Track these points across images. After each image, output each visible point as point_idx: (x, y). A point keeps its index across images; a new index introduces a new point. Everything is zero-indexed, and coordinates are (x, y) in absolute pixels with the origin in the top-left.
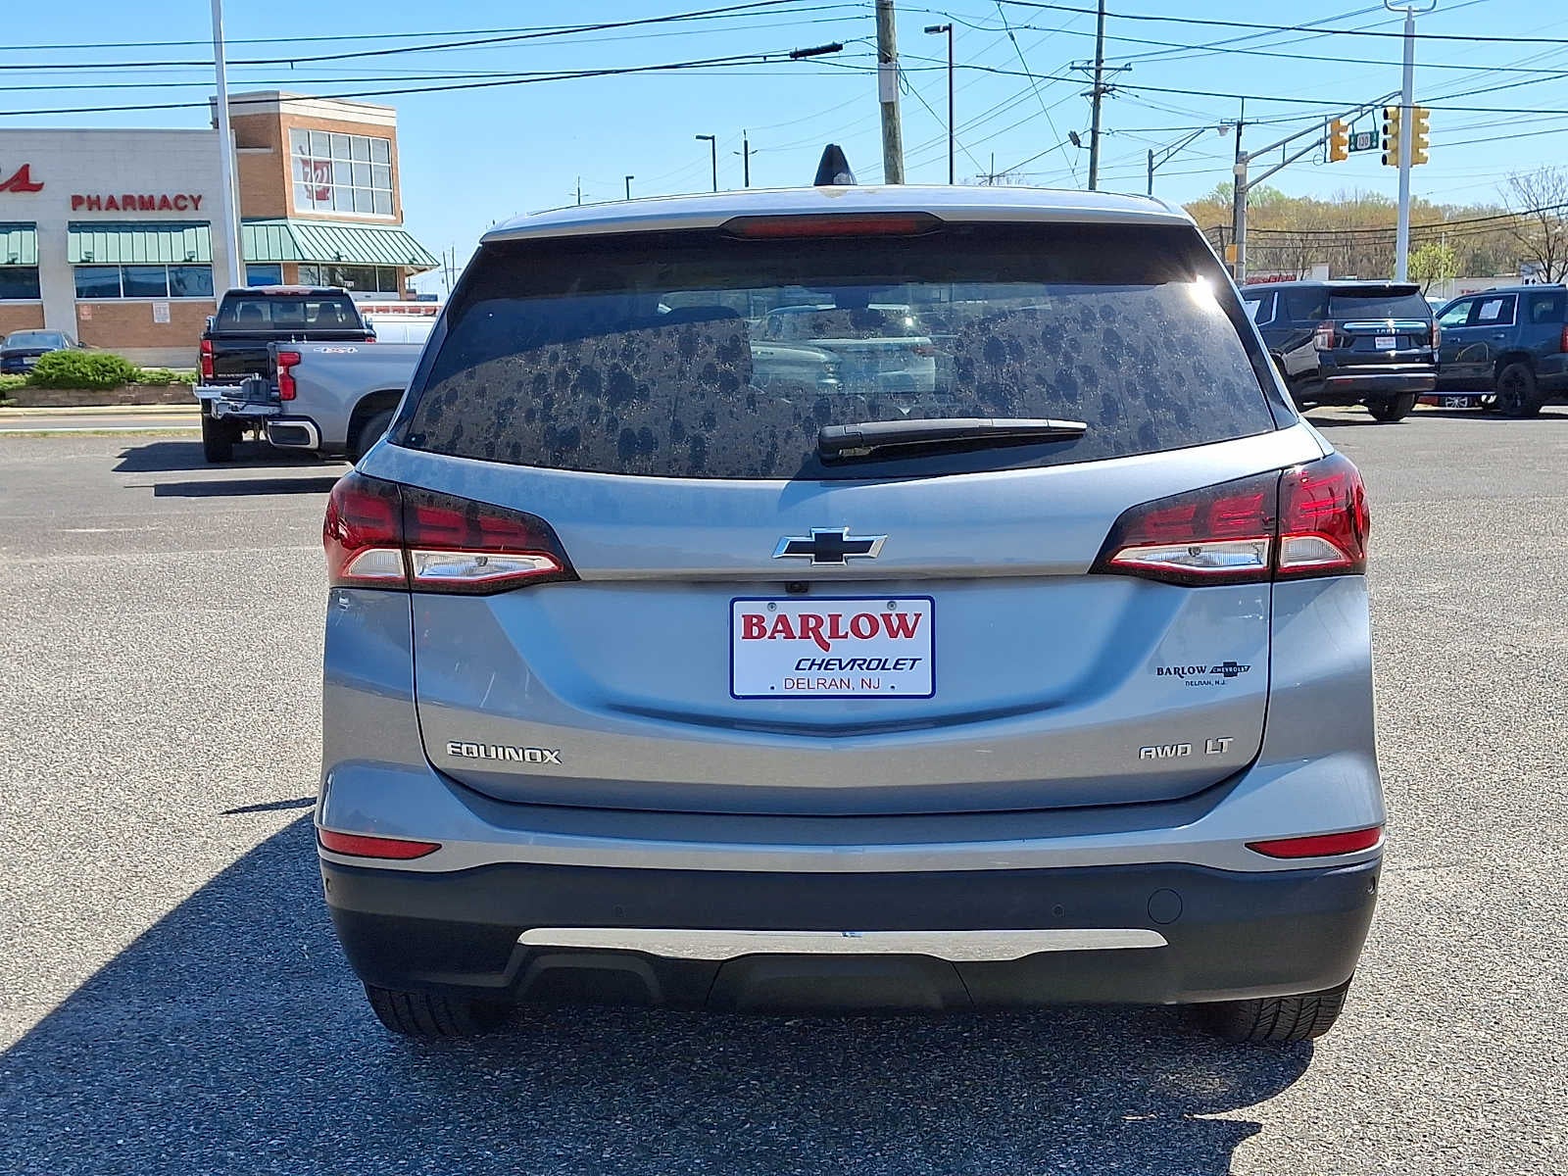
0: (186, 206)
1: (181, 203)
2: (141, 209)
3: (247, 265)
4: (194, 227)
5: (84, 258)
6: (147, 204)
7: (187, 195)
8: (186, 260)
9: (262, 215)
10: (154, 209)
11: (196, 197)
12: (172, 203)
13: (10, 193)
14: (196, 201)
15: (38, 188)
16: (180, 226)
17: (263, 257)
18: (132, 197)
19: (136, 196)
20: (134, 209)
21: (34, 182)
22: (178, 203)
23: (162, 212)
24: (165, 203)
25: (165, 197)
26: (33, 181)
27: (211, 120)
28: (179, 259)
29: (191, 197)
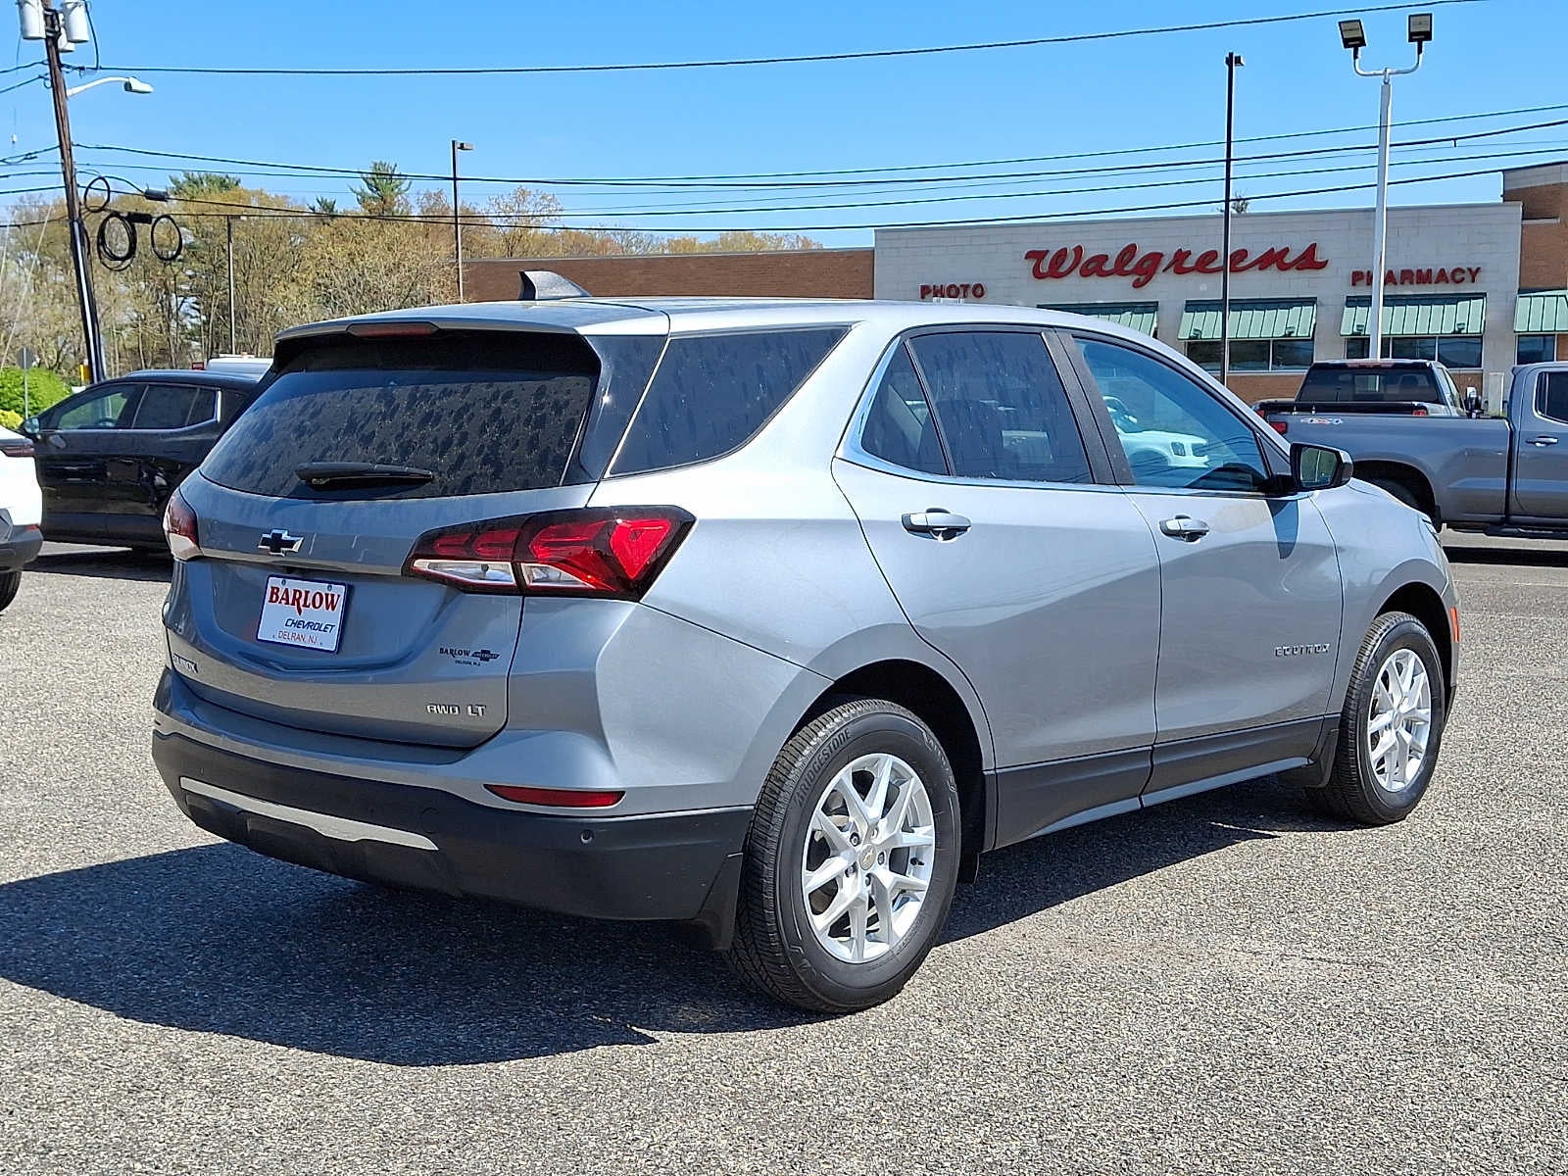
0: (1463, 279)
1: (1458, 277)
2: (1418, 283)
3: (1519, 336)
4: (1469, 299)
5: (1355, 330)
6: (1424, 277)
7: (1465, 268)
8: (1454, 332)
9: (1540, 286)
10: (1430, 283)
11: (1474, 269)
12: (1449, 276)
13: (1297, 271)
14: (1474, 274)
15: (1323, 265)
16: (1454, 299)
17: (1534, 328)
18: (1410, 271)
19: (1414, 270)
20: (1412, 283)
21: (1320, 260)
22: (1456, 276)
23: (1439, 285)
24: (1442, 276)
25: (1442, 270)
26: (1319, 257)
27: (1502, 193)
28: (1448, 330)
29: (1470, 270)
